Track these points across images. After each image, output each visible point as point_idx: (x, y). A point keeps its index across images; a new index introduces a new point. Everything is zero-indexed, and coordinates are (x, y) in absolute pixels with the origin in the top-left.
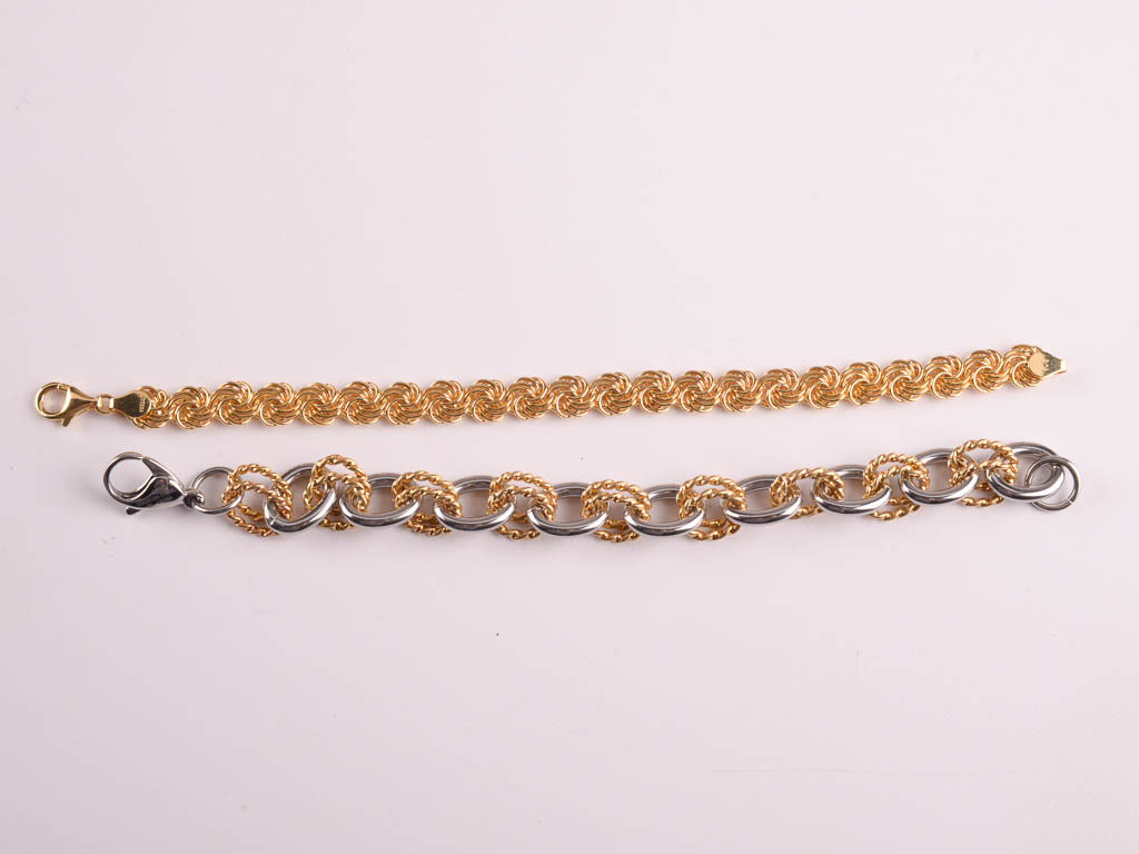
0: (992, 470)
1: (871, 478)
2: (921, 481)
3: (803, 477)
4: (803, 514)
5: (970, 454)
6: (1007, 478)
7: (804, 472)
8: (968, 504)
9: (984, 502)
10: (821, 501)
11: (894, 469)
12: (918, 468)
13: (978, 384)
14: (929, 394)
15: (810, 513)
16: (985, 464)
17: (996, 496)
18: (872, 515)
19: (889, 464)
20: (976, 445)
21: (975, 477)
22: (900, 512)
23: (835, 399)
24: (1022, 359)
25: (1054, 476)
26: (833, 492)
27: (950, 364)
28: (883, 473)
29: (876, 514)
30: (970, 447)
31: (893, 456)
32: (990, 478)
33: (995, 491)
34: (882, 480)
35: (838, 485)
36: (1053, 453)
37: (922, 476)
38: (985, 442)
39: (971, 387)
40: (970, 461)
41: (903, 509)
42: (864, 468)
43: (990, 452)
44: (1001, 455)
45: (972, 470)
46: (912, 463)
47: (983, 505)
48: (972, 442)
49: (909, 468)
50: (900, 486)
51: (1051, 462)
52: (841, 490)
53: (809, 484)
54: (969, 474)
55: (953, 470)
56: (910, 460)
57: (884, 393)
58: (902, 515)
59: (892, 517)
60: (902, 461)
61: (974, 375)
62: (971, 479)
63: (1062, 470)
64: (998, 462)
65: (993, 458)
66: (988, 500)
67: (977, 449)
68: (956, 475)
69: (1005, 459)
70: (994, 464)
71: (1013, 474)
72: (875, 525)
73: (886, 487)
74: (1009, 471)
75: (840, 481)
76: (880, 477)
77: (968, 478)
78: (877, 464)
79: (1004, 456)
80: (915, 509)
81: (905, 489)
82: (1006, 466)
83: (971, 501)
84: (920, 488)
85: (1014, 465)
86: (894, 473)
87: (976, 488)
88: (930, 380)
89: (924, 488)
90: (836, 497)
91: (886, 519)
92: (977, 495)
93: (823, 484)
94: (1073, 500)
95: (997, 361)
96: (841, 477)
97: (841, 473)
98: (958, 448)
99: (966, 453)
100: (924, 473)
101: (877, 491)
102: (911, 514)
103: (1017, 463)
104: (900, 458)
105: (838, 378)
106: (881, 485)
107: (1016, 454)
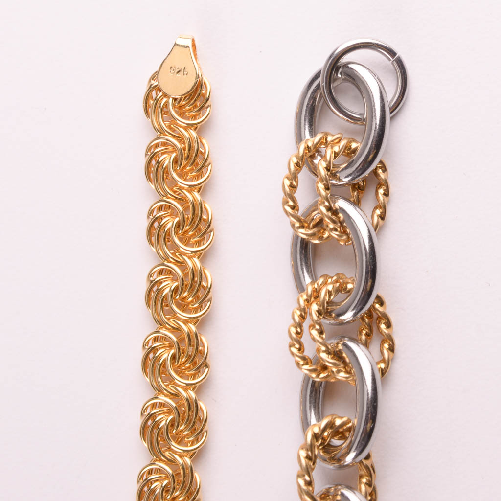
0: (334, 176)
1: (325, 368)
2: (338, 291)
3: (309, 483)
4: (369, 484)
5: (303, 205)
6: (349, 152)
7: (302, 482)
8: (382, 217)
9: (381, 191)
10: (352, 455)
11: (315, 333)
12: (317, 293)
13: (197, 177)
14: (203, 256)
15: (370, 471)
16: (321, 186)
17: (375, 172)
18: (383, 372)
19: (305, 339)
20: (290, 195)
21: (341, 203)
22: (383, 326)
23: (193, 406)
24: (166, 105)
25: (353, 79)
26: (339, 432)
27: (161, 218)
28: (318, 351)
29: (382, 365)
30: (293, 208)
31: (293, 330)
32: (346, 180)
33: (366, 174)
34: (328, 352)
35: (330, 425)
36: (317, 76)
37: (330, 287)
38: (287, 183)
39: (200, 189)
40: (314, 207)
41: (379, 319)
42: (307, 378)
43: (304, 175)
44: (312, 157)
45: (329, 209)
46: (307, 301)
47: (386, 194)
48: (285, 203)
49: (315, 307)
50: (342, 323)
51: (330, 79)
52: (338, 422)
53: (322, 472)
54: (335, 212)
55: (326, 236)
56: (302, 303)
57: (193, 328)
58: (389, 325)
59: (390, 339)
60: (303, 317)
61: (182, 182)
62: (343, 211)
63: (346, 65)
64: (321, 165)
65: (314, 171)
66: (380, 185)
67: (297, 195)
68: (334, 234)
69: (318, 151)
70: (323, 172)
71: (343, 143)
72: (398, 368)
73: (340, 347)
74: (336, 149)
75: (324, 422)
76: (324, 356)
77: (341, 215)
78: (304, 358)
79: (312, 153)
80: (382, 303)
81: (348, 316)
82: (329, 153)
83: (378, 212)
84: (349, 291)
85: (330, 139)
86: (321, 332)
87: (357, 203)
88: (181, 254)
89: (350, 286)
90: (349, 429)
91: (392, 349)
92: (369, 203)
93: (327, 448)
94: (392, 53)
95: (164, 144)
96: (319, 419)
97: (313, 420)
98: (293, 225)
99: (300, 214)
100: (325, 283)
101: (344, 362)
102: (390, 309)
103: (327, 134)
104: (297, 319)
105: (163, 399)
106: (337, 355)
107: (313, 133)
